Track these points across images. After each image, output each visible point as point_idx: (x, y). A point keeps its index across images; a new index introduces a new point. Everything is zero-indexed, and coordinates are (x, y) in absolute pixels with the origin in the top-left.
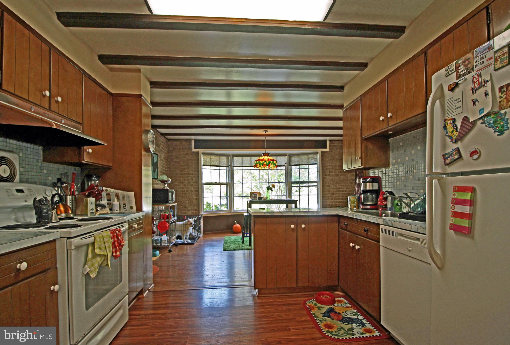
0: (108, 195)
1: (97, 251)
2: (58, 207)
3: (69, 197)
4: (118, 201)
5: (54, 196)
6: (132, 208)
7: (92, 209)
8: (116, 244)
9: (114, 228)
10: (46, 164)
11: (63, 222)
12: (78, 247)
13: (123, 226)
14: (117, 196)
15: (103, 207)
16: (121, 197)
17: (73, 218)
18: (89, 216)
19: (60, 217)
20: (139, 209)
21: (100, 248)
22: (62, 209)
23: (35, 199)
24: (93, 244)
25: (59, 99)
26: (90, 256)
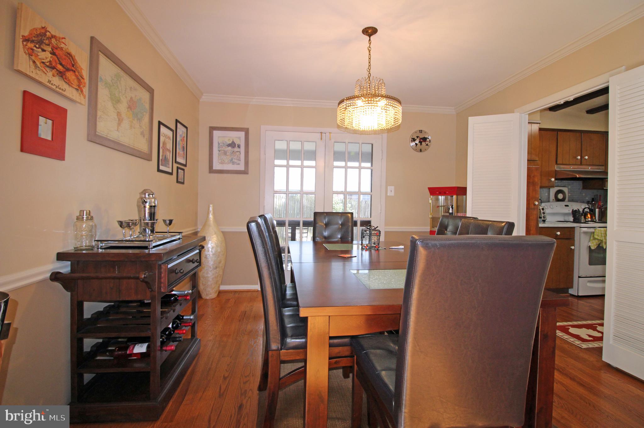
2: (586, 215)
3: (597, 210)
5: (585, 208)
10: (585, 190)
12: (585, 233)
21: (598, 236)
22: (589, 216)
23: (573, 210)
24: (594, 233)
25: (587, 157)
26: (592, 238)
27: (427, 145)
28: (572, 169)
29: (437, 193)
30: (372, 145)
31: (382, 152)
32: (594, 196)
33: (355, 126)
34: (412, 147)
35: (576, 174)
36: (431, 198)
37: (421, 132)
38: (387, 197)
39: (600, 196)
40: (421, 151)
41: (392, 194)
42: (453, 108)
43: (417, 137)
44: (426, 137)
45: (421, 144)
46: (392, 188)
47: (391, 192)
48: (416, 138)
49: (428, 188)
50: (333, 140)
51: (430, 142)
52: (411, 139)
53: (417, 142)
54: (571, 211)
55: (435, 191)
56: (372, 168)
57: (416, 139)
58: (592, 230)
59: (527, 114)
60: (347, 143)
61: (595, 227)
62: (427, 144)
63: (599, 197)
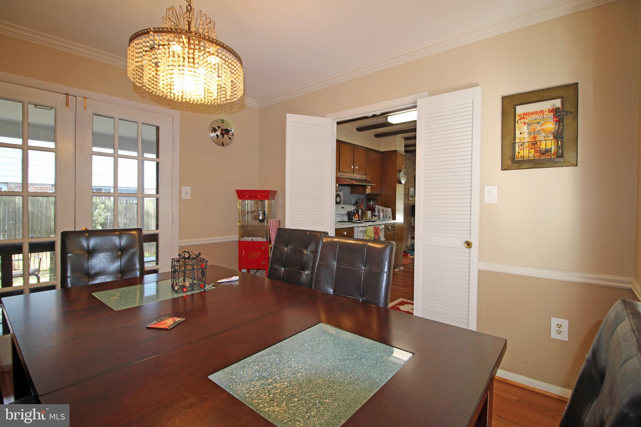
0: (378, 209)
1: (368, 234)
2: (356, 215)
3: (360, 211)
4: (382, 213)
5: (354, 210)
6: (390, 218)
7: (370, 217)
8: (376, 233)
9: (377, 226)
10: (352, 195)
11: (357, 222)
12: (361, 231)
13: (381, 226)
14: (383, 211)
15: (376, 216)
16: (384, 211)
17: (361, 221)
18: (368, 220)
19: (356, 220)
20: (394, 218)
21: (369, 233)
22: (357, 216)
23: (348, 211)
24: (366, 231)
25: (357, 167)
26: (365, 235)
27: (230, 139)
28: (349, 176)
29: (247, 196)
30: (158, 128)
31: (173, 140)
32: (357, 199)
33: (162, 87)
34: (212, 139)
35: (353, 182)
36: (239, 203)
37: (222, 121)
38: (181, 200)
39: (362, 199)
40: (223, 145)
41: (189, 197)
42: (257, 101)
43: (219, 127)
44: (229, 129)
45: (223, 137)
46: (189, 189)
47: (187, 194)
48: (217, 128)
49: (236, 190)
50: (91, 111)
51: (233, 136)
52: (211, 129)
53: (219, 133)
54: (346, 212)
55: (242, 195)
56: (158, 160)
57: (217, 130)
58: (365, 229)
59: (335, 122)
60: (117, 119)
61: (366, 226)
62: (229, 137)
63: (361, 201)
